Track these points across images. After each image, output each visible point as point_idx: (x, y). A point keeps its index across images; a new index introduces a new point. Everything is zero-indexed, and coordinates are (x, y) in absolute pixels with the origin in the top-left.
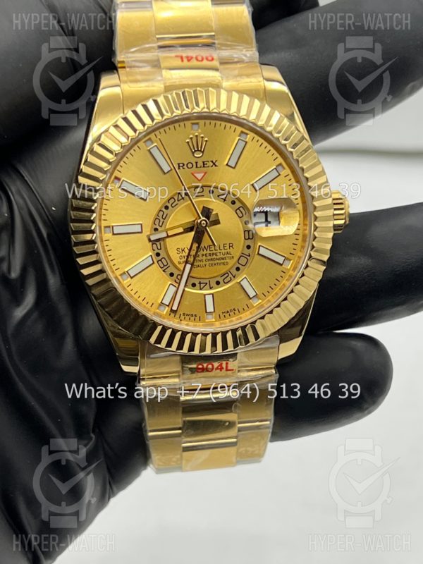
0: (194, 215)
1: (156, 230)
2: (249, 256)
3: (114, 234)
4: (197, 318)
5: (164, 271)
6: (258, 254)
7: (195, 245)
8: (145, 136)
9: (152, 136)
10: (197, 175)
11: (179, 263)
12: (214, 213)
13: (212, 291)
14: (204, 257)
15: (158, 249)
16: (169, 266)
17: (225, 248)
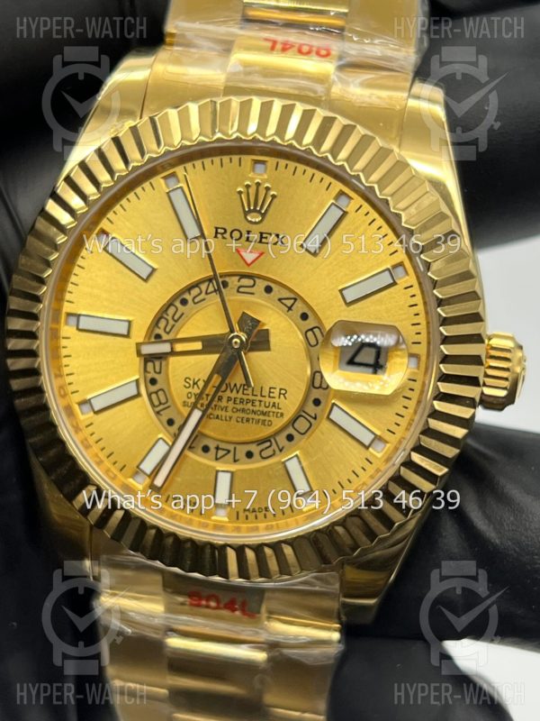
1: (157, 337)
2: (315, 418)
3: (78, 329)
5: (157, 413)
6: (329, 419)
7: (216, 380)
9: (179, 170)
11: (186, 404)
12: (262, 328)
13: (233, 468)
14: (231, 404)
15: (155, 372)
16: (169, 407)
17: (272, 395)
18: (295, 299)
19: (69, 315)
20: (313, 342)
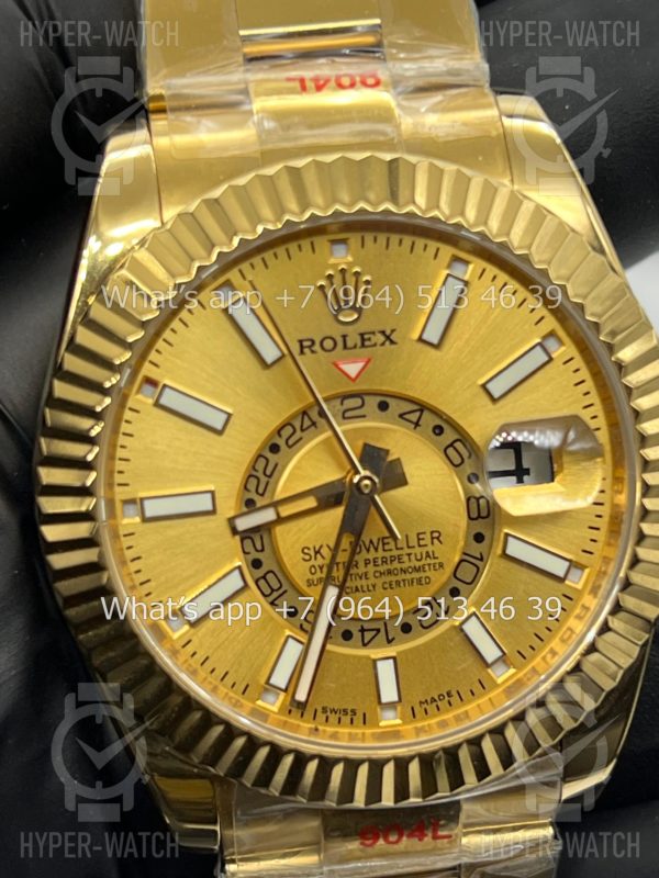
0: (340, 466)
1: (250, 503)
2: (481, 559)
3: (145, 520)
4: (358, 719)
5: (272, 603)
6: (505, 555)
7: (346, 543)
8: (215, 276)
9: (233, 275)
10: (346, 368)
11: (310, 583)
12: (390, 458)
13: (392, 651)
14: (371, 568)
15: (257, 551)
16: (285, 592)
17: (422, 543)
18: (422, 411)
19: (126, 502)
20: (457, 460)
